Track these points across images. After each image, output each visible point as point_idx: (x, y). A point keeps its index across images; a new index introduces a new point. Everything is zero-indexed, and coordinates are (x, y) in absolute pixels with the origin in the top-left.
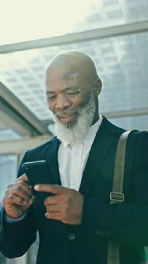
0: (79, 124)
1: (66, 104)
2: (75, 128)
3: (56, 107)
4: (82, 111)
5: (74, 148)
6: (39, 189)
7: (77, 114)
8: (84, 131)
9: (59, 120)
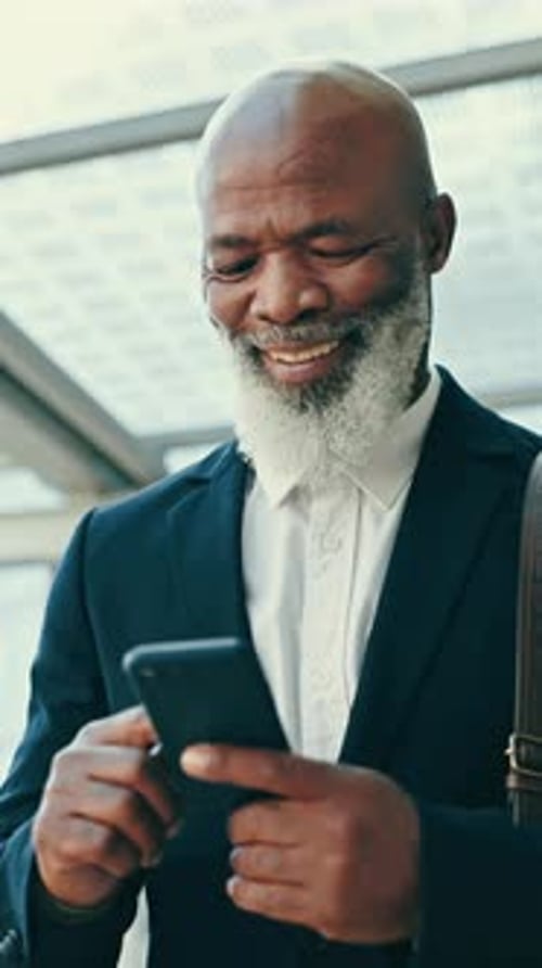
0: (356, 391)
1: (306, 298)
2: (335, 411)
3: (255, 308)
4: (378, 327)
5: (319, 507)
6: (209, 769)
7: (353, 344)
8: (378, 425)
9: (255, 368)
